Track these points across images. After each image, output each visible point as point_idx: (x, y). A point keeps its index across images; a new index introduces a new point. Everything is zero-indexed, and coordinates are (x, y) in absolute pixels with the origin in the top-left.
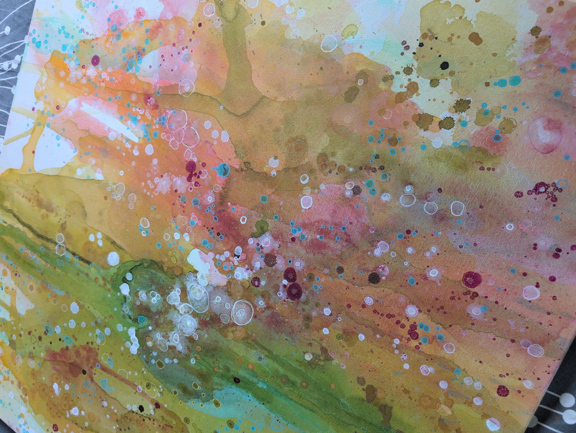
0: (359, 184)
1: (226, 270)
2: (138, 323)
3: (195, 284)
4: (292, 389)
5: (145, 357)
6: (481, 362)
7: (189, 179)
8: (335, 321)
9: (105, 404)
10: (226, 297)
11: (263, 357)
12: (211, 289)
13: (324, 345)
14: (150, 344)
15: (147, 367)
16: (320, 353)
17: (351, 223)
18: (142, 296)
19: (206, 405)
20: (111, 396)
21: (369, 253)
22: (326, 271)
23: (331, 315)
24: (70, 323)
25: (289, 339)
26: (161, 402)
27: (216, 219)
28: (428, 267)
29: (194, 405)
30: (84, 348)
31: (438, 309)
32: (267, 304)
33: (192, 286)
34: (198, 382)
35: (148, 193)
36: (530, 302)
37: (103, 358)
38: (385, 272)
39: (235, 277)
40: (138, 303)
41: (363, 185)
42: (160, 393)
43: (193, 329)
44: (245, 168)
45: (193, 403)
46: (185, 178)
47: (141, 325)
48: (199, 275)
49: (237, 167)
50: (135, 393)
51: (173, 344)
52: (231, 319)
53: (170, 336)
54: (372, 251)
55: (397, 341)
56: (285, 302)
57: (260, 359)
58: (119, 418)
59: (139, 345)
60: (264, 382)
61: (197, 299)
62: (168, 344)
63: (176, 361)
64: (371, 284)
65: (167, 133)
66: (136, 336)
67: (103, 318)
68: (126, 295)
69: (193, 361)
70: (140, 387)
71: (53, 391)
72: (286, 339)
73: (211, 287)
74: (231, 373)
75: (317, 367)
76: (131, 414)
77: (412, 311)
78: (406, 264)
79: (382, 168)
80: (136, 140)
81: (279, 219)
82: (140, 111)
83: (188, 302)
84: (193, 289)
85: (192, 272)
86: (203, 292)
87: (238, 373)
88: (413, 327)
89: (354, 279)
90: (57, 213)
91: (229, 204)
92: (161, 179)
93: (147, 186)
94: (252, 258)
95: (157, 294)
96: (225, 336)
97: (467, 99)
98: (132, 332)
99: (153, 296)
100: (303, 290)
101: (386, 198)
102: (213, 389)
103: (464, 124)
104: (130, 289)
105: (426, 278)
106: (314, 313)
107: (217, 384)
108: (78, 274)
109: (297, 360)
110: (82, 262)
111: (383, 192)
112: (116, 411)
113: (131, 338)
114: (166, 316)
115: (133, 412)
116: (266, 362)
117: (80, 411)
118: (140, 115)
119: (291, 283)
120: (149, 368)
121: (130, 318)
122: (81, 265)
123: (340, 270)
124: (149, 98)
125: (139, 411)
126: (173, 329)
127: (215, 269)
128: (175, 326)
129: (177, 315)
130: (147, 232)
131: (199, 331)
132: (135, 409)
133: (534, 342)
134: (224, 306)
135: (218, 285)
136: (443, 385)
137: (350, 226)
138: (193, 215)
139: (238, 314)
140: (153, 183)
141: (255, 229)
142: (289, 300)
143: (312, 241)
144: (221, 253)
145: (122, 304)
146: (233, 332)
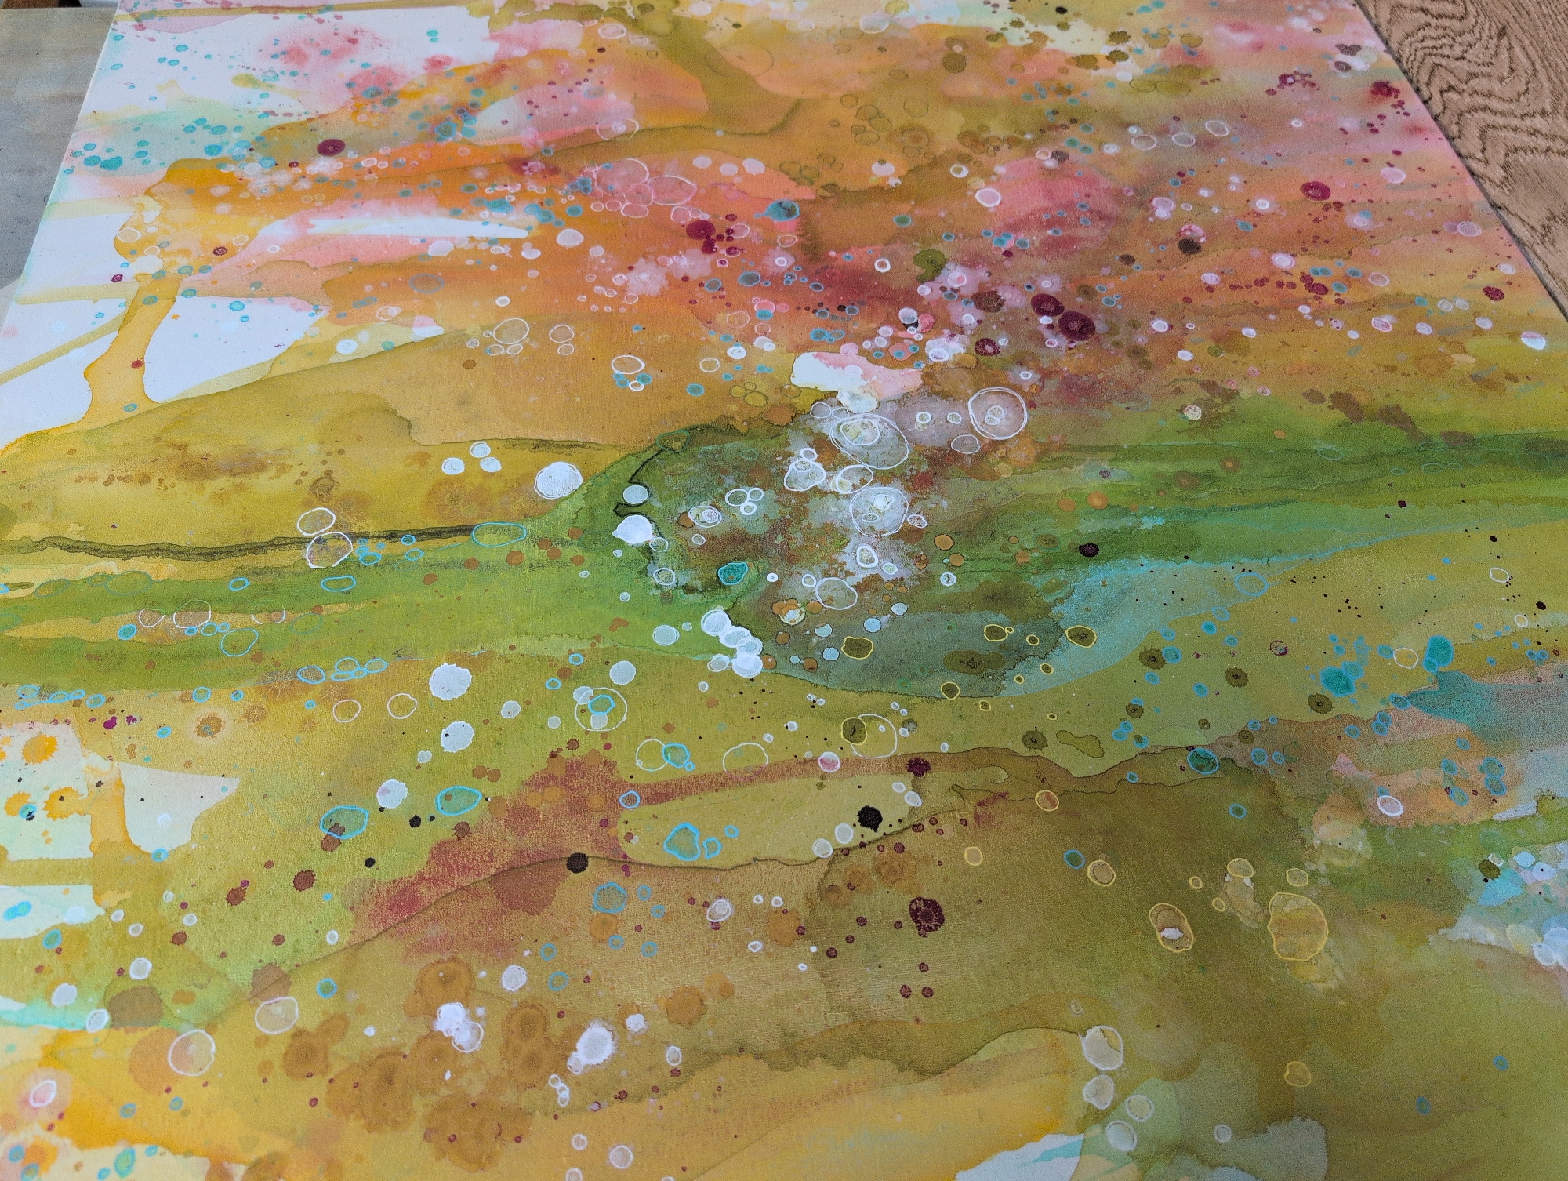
0: (1056, 148)
1: (904, 357)
2: (725, 587)
3: (844, 419)
4: (1216, 490)
5: (795, 659)
6: (1431, 275)
7: (708, 248)
8: (1186, 332)
9: (722, 909)
10: (939, 405)
11: (1107, 468)
12: (891, 408)
13: (1204, 378)
14: (793, 616)
15: (819, 681)
16: (1208, 395)
17: (1088, 196)
18: (704, 517)
19: (1056, 660)
20: (731, 864)
21: (1151, 219)
22: (1105, 271)
23: (1171, 327)
24: (444, 742)
25: (1132, 404)
26: (921, 748)
27: (817, 287)
28: (1248, 201)
29: (1024, 681)
30: (542, 781)
31: (1314, 242)
32: (1039, 370)
33: (840, 425)
34: (994, 620)
35: (608, 309)
36: (1402, 184)
37: (639, 763)
38: (1198, 232)
39: (935, 360)
40: (697, 541)
41: (1063, 146)
42: (906, 723)
43: (900, 509)
44: (829, 194)
45: (1019, 679)
46: (697, 251)
47: (737, 588)
48: (843, 398)
49: (812, 197)
50: (820, 786)
51: (867, 574)
52: (981, 439)
53: (845, 561)
54: (1153, 215)
55: (1304, 310)
56: (1072, 351)
57: (1104, 474)
58: (804, 913)
59: (758, 643)
60: (1151, 514)
61: (870, 444)
62: (849, 582)
63: (899, 609)
64: (1192, 256)
65: (604, 199)
66: (738, 625)
67: (585, 645)
68: (647, 544)
69: (948, 580)
70: (828, 755)
71: (439, 1049)
72: (1128, 408)
73: (889, 404)
74: (1064, 544)
75: (1223, 419)
76: (843, 864)
77: (1283, 261)
78: (1216, 210)
79: (1074, 121)
80: (522, 234)
81: (957, 237)
82: (508, 188)
83: (849, 463)
84: (846, 430)
85: (821, 400)
86: (875, 423)
87: (1079, 534)
88: (1306, 279)
89: (1159, 261)
90: (282, 466)
91: (832, 253)
92: (633, 274)
93: (594, 298)
94: (948, 315)
95: (748, 491)
96: (994, 477)
97: (1120, 30)
98: (717, 622)
99: (738, 499)
100: (1091, 316)
101: (1111, 149)
102: (1048, 609)
103: (1139, 51)
104: (651, 521)
105: (1259, 215)
106: (1140, 340)
107: (1048, 591)
108: (430, 579)
109: (1179, 432)
110: (434, 543)
111: (1101, 144)
112: (777, 901)
113: (722, 641)
114: (805, 523)
115: (846, 851)
116: (1121, 472)
117: (618, 1026)
118: (513, 194)
119: (1059, 317)
120: (827, 680)
121: (689, 589)
122: (436, 549)
123: (1128, 260)
124: (526, 164)
125: (868, 831)
126: (845, 541)
127: (875, 368)
128: (846, 530)
129: (836, 505)
130: (644, 379)
131: (918, 506)
132: (848, 833)
133: (1458, 222)
134: (947, 422)
135: (905, 392)
136: (1424, 329)
137: (1090, 199)
138: (757, 303)
139: (990, 420)
140: (614, 287)
141: (918, 270)
142: (1077, 343)
143: (1042, 243)
144: (871, 337)
145: (645, 571)
146: (1004, 459)
